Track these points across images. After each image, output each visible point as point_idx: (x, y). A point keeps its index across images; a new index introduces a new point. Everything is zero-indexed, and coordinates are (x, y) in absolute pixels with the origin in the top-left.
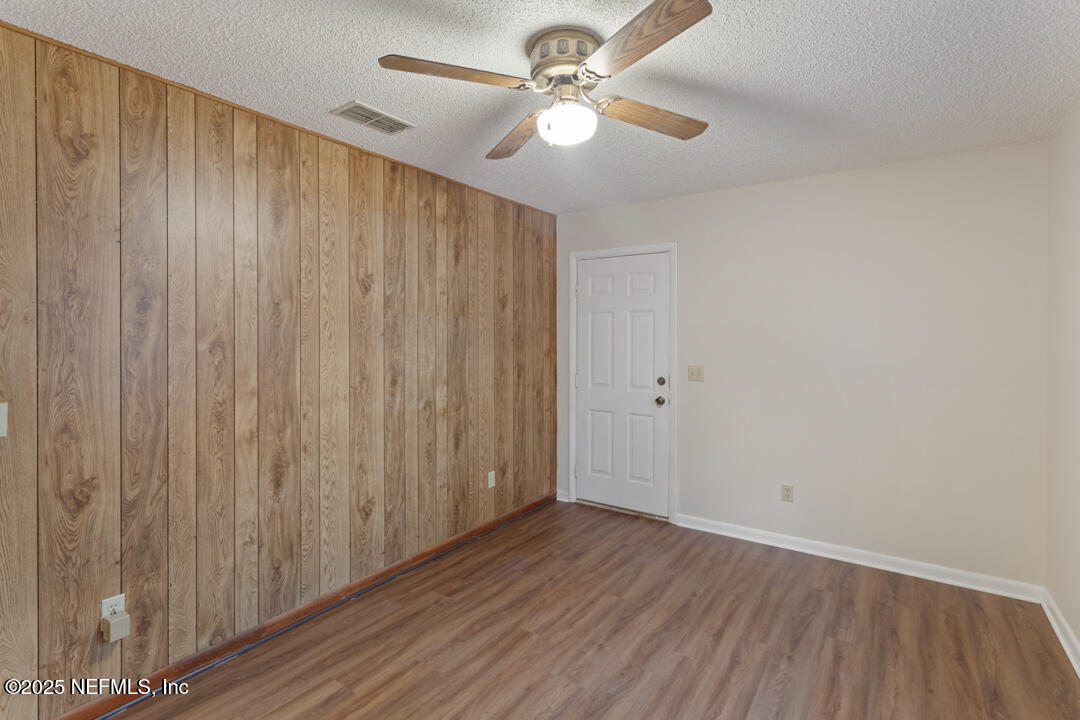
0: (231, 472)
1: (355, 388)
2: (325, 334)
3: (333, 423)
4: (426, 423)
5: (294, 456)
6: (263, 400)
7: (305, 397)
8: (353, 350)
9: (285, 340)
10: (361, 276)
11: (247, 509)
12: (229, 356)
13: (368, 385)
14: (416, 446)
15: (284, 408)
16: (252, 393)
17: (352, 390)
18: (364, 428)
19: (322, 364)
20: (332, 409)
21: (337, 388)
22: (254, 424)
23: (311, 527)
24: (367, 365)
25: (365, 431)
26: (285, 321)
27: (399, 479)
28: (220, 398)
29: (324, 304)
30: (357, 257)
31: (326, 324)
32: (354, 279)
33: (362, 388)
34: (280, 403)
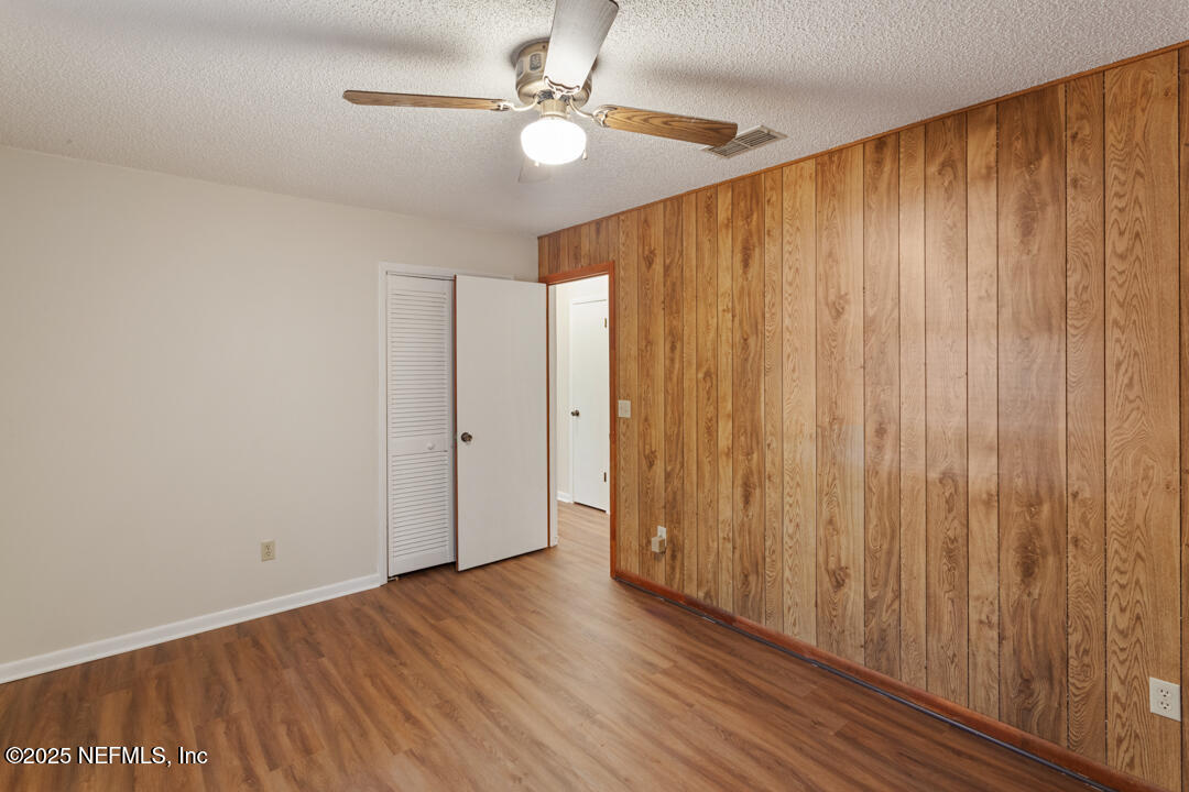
0: (716, 476)
1: (824, 429)
2: (788, 366)
3: (798, 460)
4: (943, 505)
5: (760, 482)
6: (736, 424)
7: (769, 427)
8: (820, 386)
9: (752, 371)
10: (832, 297)
11: (726, 512)
12: (714, 382)
13: (840, 429)
14: (923, 533)
15: (751, 435)
16: (728, 416)
17: (819, 430)
18: (834, 479)
19: (785, 397)
20: (796, 446)
21: (802, 425)
22: (730, 442)
23: (774, 557)
24: (839, 403)
25: (837, 481)
26: (752, 355)
27: (888, 565)
28: (709, 416)
29: (787, 336)
30: (827, 278)
31: (789, 356)
32: (823, 301)
33: (832, 430)
34: (749, 429)
